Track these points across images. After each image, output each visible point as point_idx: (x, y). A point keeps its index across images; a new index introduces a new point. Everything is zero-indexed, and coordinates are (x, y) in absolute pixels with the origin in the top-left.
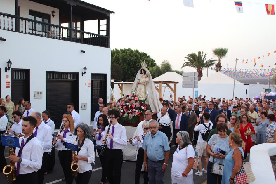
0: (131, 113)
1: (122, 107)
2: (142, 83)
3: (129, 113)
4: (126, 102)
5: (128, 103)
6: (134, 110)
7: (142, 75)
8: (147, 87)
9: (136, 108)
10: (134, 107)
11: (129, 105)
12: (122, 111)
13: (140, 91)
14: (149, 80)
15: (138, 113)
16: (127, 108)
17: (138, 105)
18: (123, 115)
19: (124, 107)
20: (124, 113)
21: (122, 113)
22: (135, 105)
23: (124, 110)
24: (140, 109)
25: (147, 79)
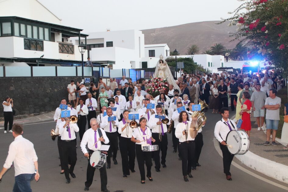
0: (160, 89)
1: (153, 86)
2: (162, 69)
3: (158, 90)
4: (155, 83)
5: (156, 84)
6: (162, 87)
7: (161, 64)
8: (165, 71)
9: (162, 86)
10: (161, 85)
11: (157, 85)
12: (153, 89)
13: (161, 75)
14: (166, 67)
15: (164, 89)
16: (157, 86)
17: (163, 84)
18: (154, 91)
19: (154, 86)
20: (155, 90)
21: (154, 90)
22: (161, 84)
23: (154, 88)
24: (165, 86)
25: (165, 67)
